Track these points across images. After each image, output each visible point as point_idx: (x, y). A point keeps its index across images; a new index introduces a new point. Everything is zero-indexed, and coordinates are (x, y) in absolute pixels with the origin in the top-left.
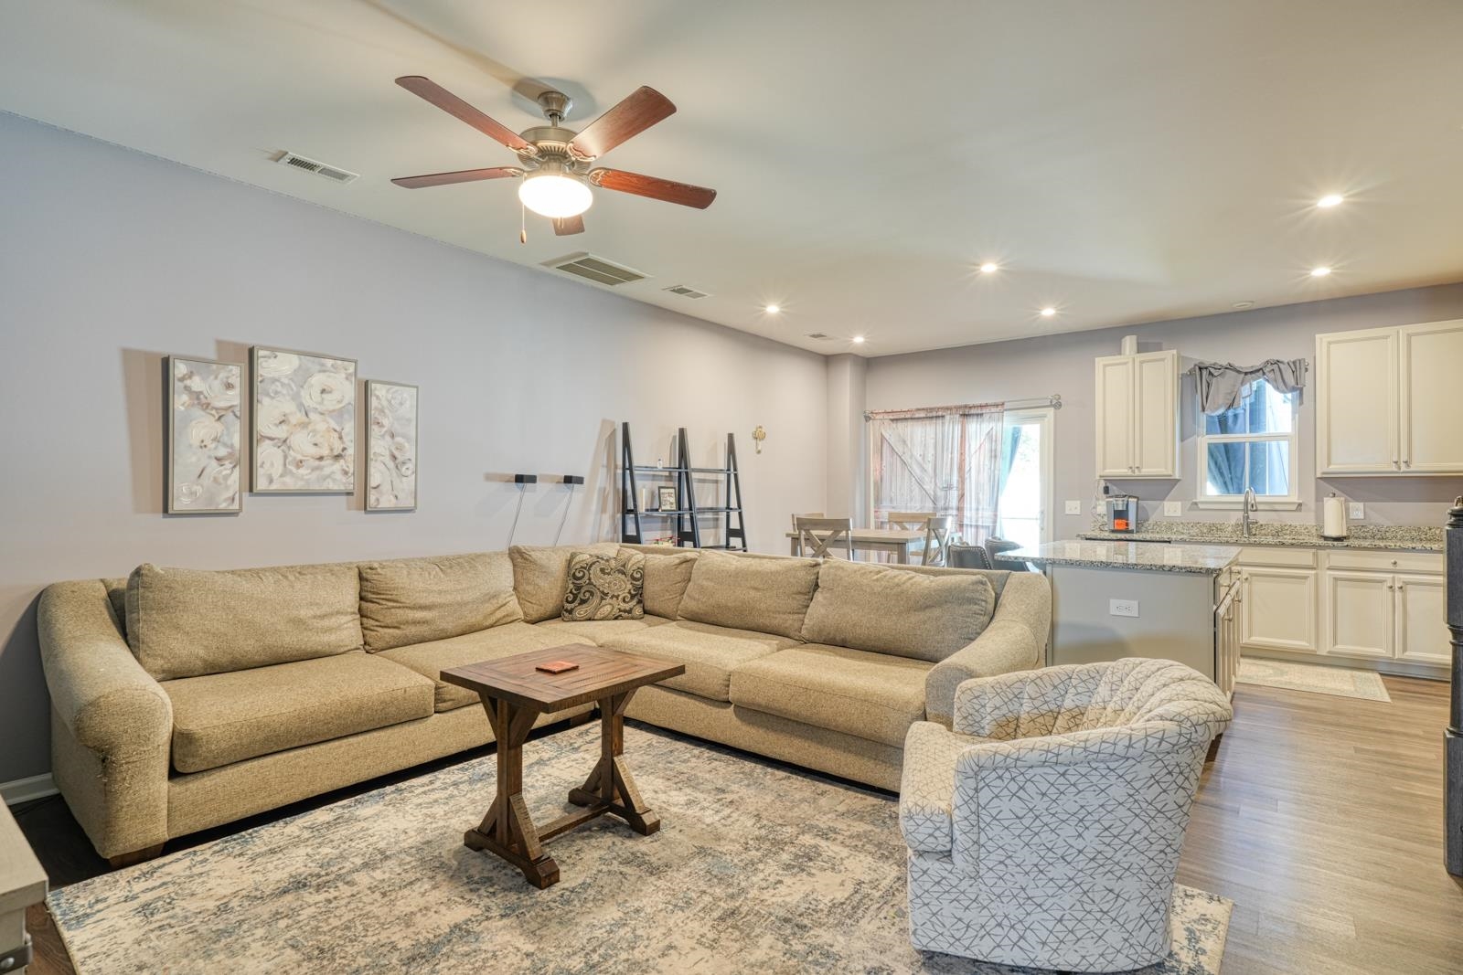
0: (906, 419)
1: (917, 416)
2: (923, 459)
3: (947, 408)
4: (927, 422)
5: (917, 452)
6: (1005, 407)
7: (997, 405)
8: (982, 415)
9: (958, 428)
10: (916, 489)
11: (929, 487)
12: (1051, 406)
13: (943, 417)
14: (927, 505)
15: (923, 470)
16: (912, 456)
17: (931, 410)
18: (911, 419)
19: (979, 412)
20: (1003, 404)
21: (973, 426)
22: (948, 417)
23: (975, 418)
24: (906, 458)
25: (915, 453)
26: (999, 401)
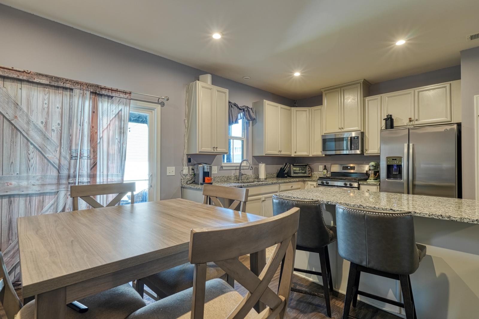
0: (21, 81)
1: (36, 80)
2: (46, 126)
3: (77, 83)
4: (52, 91)
5: (38, 119)
6: (132, 96)
7: (125, 93)
8: (112, 97)
9: (88, 105)
10: (36, 159)
11: (53, 156)
12: (158, 103)
13: (71, 90)
14: (49, 174)
15: (46, 138)
16: (28, 122)
17: (58, 79)
18: (28, 81)
19: (110, 94)
20: (130, 93)
21: (104, 105)
22: (77, 92)
23: (106, 99)
24: (21, 123)
25: (33, 118)
26: (127, 90)
